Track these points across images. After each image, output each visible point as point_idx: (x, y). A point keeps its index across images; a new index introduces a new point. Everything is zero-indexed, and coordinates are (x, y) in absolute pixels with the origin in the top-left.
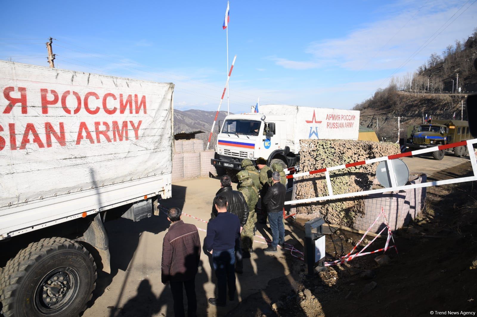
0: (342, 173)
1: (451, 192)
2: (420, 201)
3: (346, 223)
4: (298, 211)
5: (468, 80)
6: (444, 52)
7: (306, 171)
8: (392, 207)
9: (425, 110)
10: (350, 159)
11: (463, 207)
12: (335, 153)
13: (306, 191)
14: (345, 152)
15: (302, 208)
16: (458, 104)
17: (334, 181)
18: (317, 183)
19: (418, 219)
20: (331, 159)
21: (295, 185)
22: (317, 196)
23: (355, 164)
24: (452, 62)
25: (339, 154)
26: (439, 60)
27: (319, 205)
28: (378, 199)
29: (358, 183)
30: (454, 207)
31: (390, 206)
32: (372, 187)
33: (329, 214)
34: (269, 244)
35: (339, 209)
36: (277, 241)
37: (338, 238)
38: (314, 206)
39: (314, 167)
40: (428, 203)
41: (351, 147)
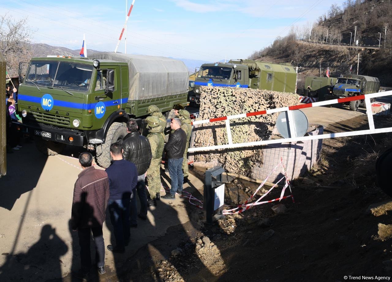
0: (242, 122)
1: (345, 144)
2: (316, 152)
3: (244, 172)
4: (196, 159)
5: (366, 33)
6: (344, 3)
7: (205, 119)
8: (290, 157)
9: (323, 61)
10: (251, 108)
11: (356, 159)
12: (235, 101)
13: (205, 139)
14: (246, 101)
15: (200, 155)
16: (354, 57)
17: (233, 129)
18: (217, 131)
19: (313, 170)
20: (232, 108)
21: (195, 132)
22: (216, 144)
23: (256, 113)
24: (351, 14)
25: (240, 103)
26: (339, 11)
27: (217, 153)
28: (277, 149)
29: (258, 132)
30: (348, 159)
31: (288, 156)
32: (271, 137)
33: (227, 163)
34: (167, 191)
35: (237, 157)
36: (176, 189)
37: (236, 187)
38: (212, 154)
39: (214, 115)
40: (323, 155)
41: (253, 96)
